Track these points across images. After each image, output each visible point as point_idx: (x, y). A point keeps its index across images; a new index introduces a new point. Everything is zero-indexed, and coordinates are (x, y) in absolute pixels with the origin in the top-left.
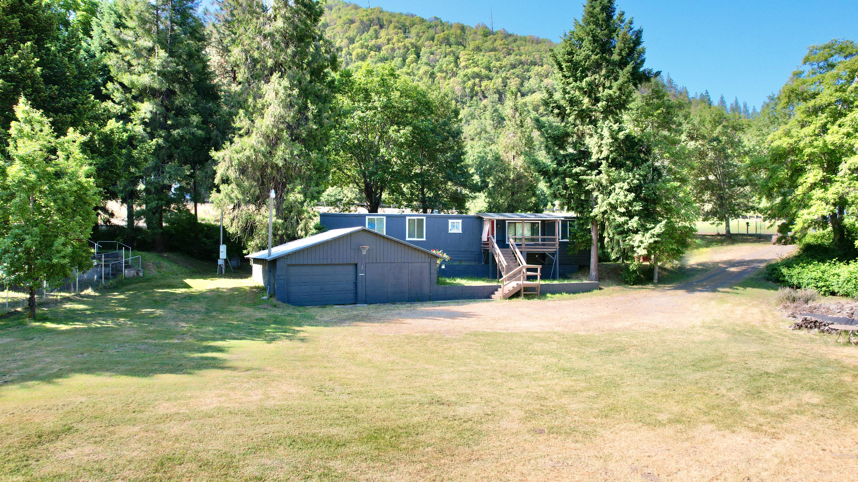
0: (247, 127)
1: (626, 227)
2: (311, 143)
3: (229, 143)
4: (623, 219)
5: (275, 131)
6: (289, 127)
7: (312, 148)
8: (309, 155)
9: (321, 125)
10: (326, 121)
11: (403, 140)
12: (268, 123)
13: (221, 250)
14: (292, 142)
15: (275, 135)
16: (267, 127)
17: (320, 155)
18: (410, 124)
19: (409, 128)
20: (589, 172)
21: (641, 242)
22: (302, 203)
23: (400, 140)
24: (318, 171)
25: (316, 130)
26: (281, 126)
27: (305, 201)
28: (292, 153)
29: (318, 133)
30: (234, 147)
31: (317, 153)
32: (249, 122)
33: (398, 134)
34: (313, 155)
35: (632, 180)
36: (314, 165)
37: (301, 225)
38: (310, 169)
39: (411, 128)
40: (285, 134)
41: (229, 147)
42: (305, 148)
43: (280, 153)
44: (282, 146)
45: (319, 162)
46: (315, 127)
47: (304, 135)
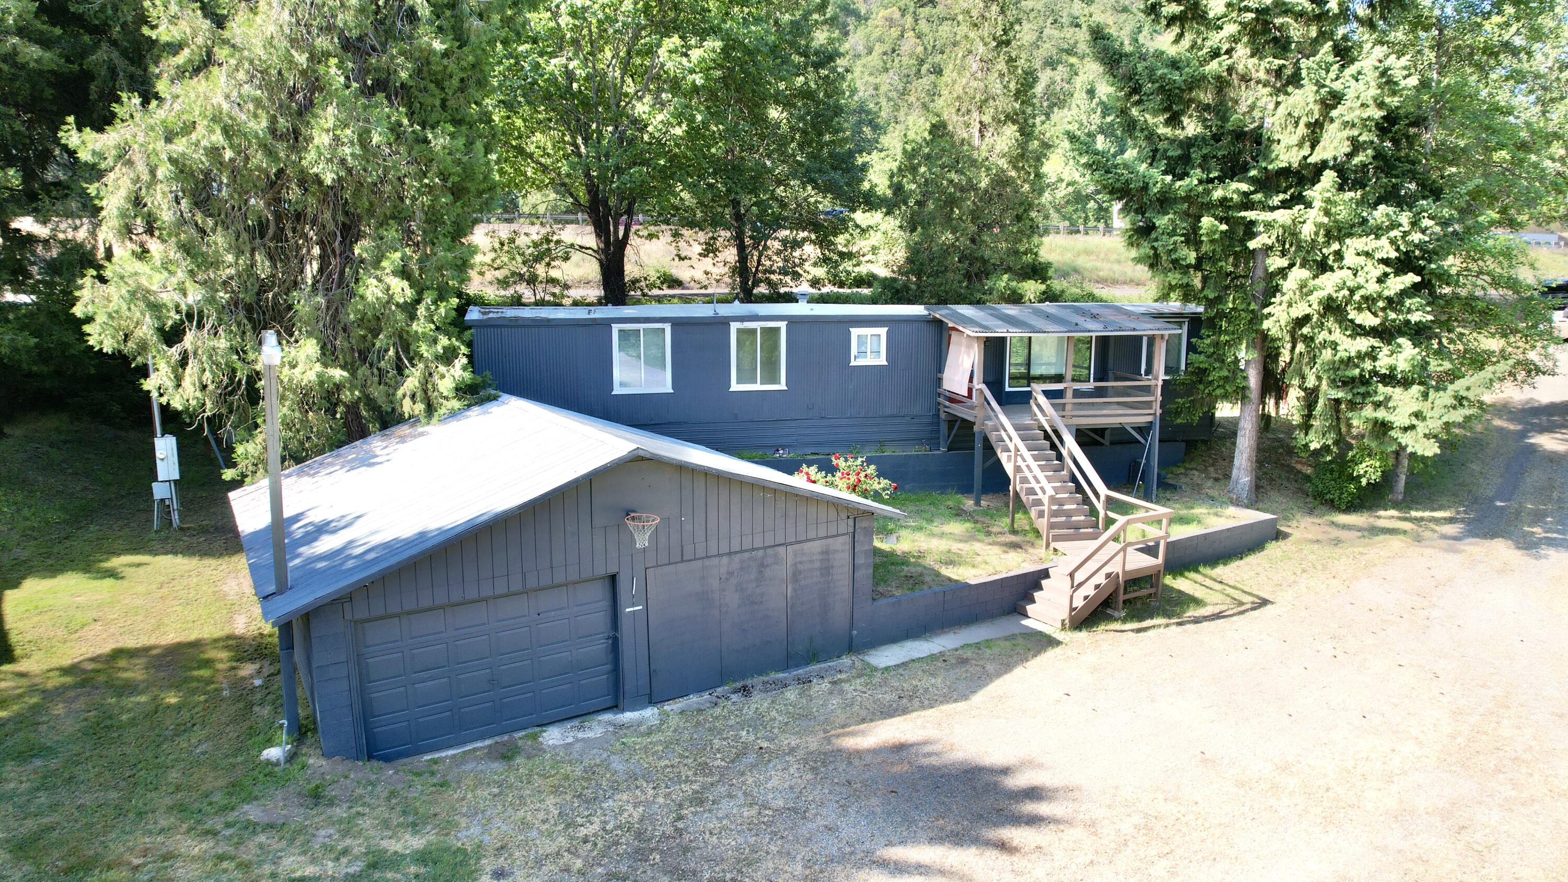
0: (200, 40)
1: (1368, 365)
2: (429, 101)
3: (137, 100)
4: (1363, 344)
5: (301, 59)
6: (347, 45)
7: (434, 117)
8: (426, 141)
9: (461, 38)
10: (476, 23)
11: (699, 79)
12: (271, 29)
13: (159, 454)
14: (363, 100)
15: (303, 73)
16: (270, 43)
17: (461, 141)
18: (714, 31)
19: (714, 44)
20: (1258, 197)
21: (1418, 415)
22: (410, 309)
23: (690, 78)
24: (457, 192)
25: (446, 54)
26: (322, 43)
27: (418, 301)
28: (363, 139)
29: (452, 67)
30: (159, 114)
31: (453, 136)
32: (206, 24)
33: (684, 60)
34: (439, 141)
35: (1406, 234)
36: (444, 176)
37: (412, 382)
38: (430, 189)
39: (718, 44)
40: (333, 70)
41: (138, 116)
42: (411, 115)
43: (322, 139)
44: (328, 115)
45: (458, 162)
46: (438, 46)
47: (404, 75)
